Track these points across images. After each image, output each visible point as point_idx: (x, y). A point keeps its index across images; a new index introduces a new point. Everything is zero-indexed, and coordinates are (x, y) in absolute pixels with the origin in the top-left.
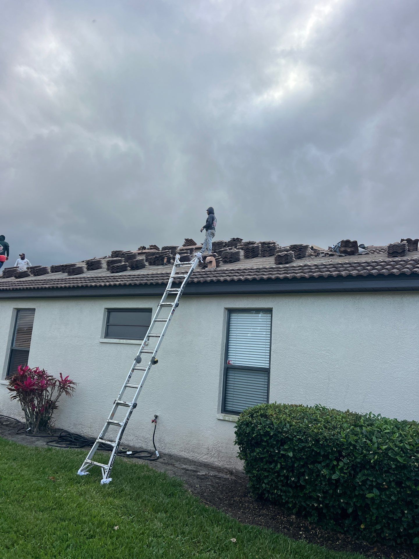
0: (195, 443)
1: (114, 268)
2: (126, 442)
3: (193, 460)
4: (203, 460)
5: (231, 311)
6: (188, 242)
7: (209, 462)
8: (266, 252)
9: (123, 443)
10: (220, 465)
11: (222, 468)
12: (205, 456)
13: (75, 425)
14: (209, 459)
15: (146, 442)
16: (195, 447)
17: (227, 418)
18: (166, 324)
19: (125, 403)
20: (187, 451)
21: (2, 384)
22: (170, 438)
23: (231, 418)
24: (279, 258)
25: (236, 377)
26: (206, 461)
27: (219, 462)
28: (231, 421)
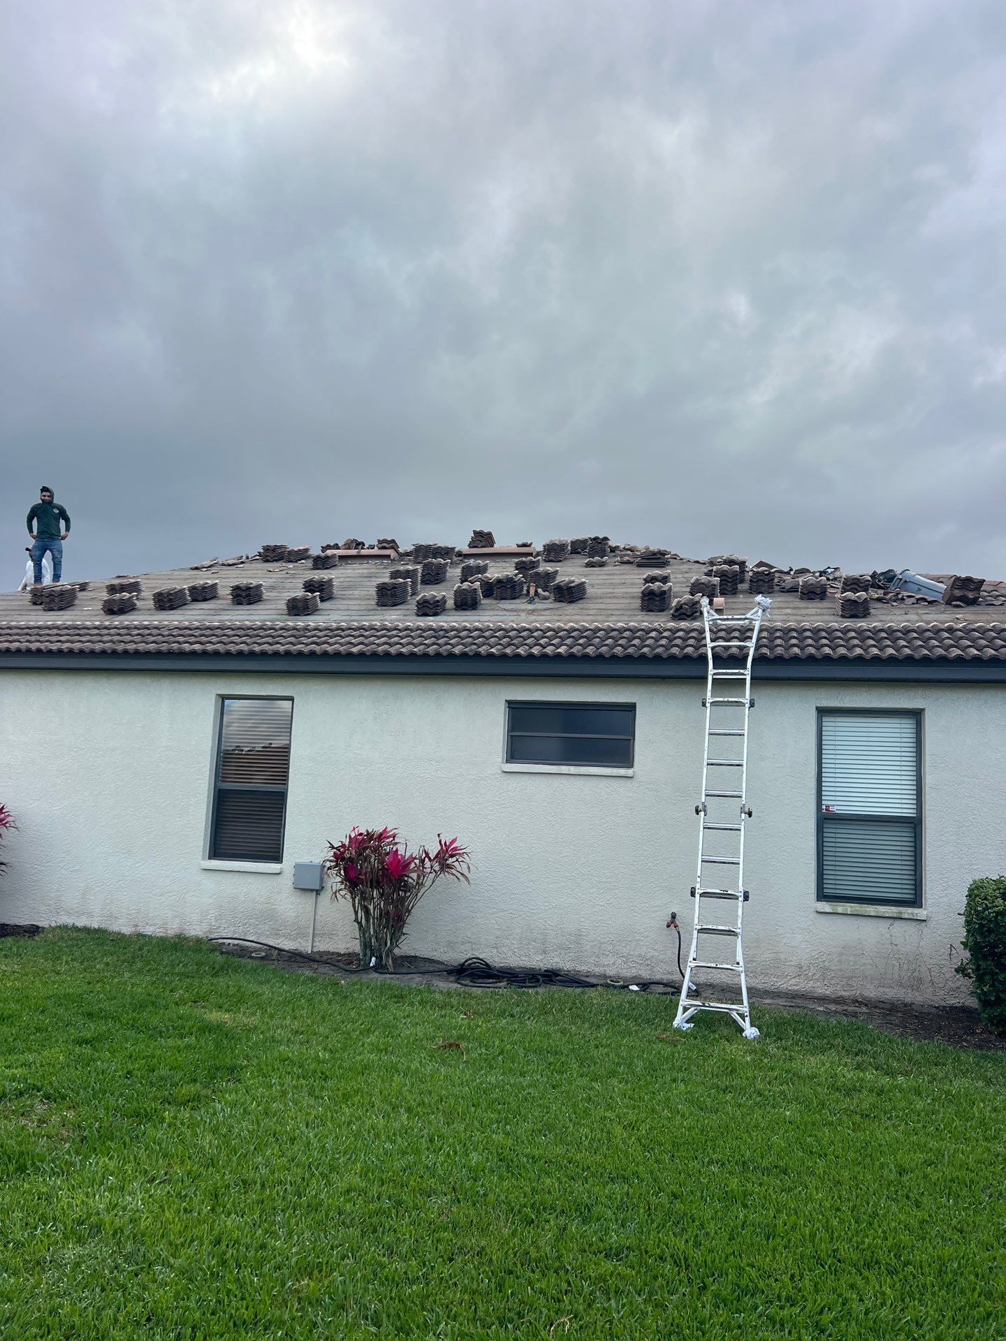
0: (767, 959)
1: (427, 604)
2: (597, 969)
3: (767, 989)
4: (790, 988)
5: (822, 712)
6: (480, 538)
7: (805, 989)
8: (761, 583)
9: (589, 972)
10: (827, 992)
11: (833, 996)
12: (794, 980)
13: (450, 945)
14: (802, 985)
15: (648, 965)
16: (768, 966)
17: (840, 910)
18: (746, 741)
19: (725, 892)
20: (752, 975)
21: (204, 869)
22: (706, 954)
23: (849, 909)
24: (850, 605)
25: (838, 835)
26: (796, 988)
27: (826, 988)
28: (849, 913)
